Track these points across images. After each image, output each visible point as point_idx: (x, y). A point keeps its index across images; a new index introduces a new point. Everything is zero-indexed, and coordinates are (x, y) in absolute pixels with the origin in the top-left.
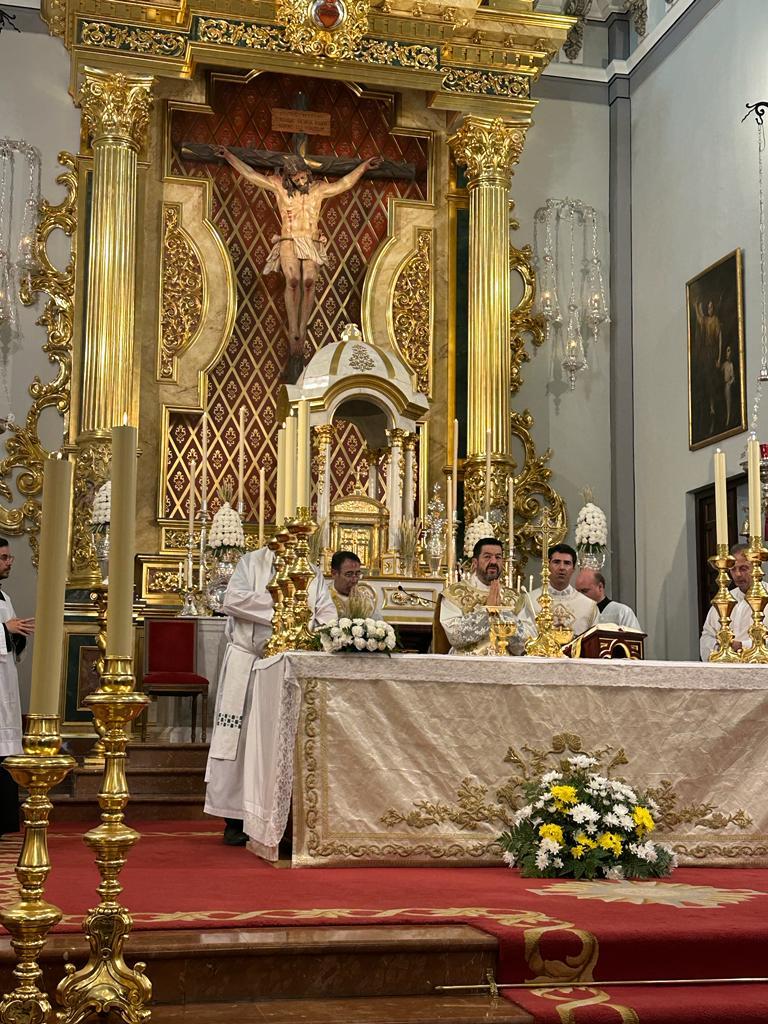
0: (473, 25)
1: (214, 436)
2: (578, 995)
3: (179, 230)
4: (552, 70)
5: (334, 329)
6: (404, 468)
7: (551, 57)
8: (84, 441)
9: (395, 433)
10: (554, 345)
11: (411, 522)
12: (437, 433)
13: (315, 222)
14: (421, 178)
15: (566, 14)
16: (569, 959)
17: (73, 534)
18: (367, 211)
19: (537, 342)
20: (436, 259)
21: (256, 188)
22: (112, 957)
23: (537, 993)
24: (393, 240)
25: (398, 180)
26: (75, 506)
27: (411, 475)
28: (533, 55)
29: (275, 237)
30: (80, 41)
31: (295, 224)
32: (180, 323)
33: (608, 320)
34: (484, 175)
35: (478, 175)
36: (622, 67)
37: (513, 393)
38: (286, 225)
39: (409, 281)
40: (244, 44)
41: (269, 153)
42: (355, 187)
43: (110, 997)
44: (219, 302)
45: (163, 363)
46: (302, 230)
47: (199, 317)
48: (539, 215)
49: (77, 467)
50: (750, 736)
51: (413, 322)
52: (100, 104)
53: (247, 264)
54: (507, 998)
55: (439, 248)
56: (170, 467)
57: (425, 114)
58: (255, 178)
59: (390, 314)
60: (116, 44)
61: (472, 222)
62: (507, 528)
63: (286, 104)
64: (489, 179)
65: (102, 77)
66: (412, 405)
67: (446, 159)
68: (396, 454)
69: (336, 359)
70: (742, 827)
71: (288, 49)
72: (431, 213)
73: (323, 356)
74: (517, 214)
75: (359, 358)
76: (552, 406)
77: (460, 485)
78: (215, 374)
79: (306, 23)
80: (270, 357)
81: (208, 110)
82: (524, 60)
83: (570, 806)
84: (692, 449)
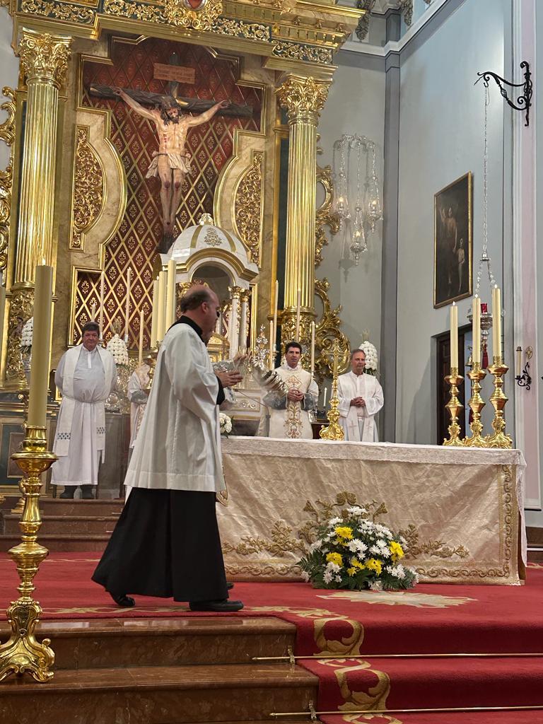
0: (294, 12)
1: (109, 289)
2: (349, 664)
3: (87, 144)
4: (348, 46)
5: (195, 218)
6: (241, 313)
7: (347, 37)
8: (17, 290)
9: (235, 289)
10: (345, 233)
11: (244, 351)
12: (264, 292)
13: (182, 143)
14: (257, 115)
15: (358, 8)
16: (343, 639)
17: (8, 354)
18: (219, 137)
19: (333, 232)
20: (266, 172)
21: (142, 118)
22: (27, 635)
23: (322, 662)
24: (237, 158)
25: (240, 116)
26: (9, 335)
27: (245, 319)
28: (335, 35)
29: (155, 153)
30: (20, 10)
31: (169, 144)
32: (86, 210)
33: (381, 219)
34: (300, 116)
35: (296, 116)
36: (395, 46)
37: (317, 266)
38: (163, 144)
39: (248, 186)
40: (134, 16)
41: (152, 94)
42: (211, 120)
43: (25, 663)
44: (114, 196)
45: (74, 237)
46: (173, 148)
47: (100, 206)
48: (337, 145)
49: (11, 308)
50: (469, 495)
51: (249, 215)
52: (33, 54)
53: (135, 170)
54: (301, 666)
55: (268, 165)
56: (77, 310)
57: (260, 72)
58: (142, 111)
59: (233, 209)
60: (46, 13)
61: (291, 148)
62: (310, 358)
63: (164, 61)
64: (303, 119)
65: (35, 36)
66: (247, 271)
67: (274, 104)
68: (236, 304)
69: (195, 237)
70: (462, 557)
71: (166, 22)
72: (263, 141)
73: (186, 235)
74: (322, 144)
75: (211, 237)
76: (342, 275)
77: (279, 328)
78: (111, 247)
79: (179, 5)
80: (149, 235)
81: (109, 62)
82: (328, 38)
83: (348, 540)
84: (436, 307)
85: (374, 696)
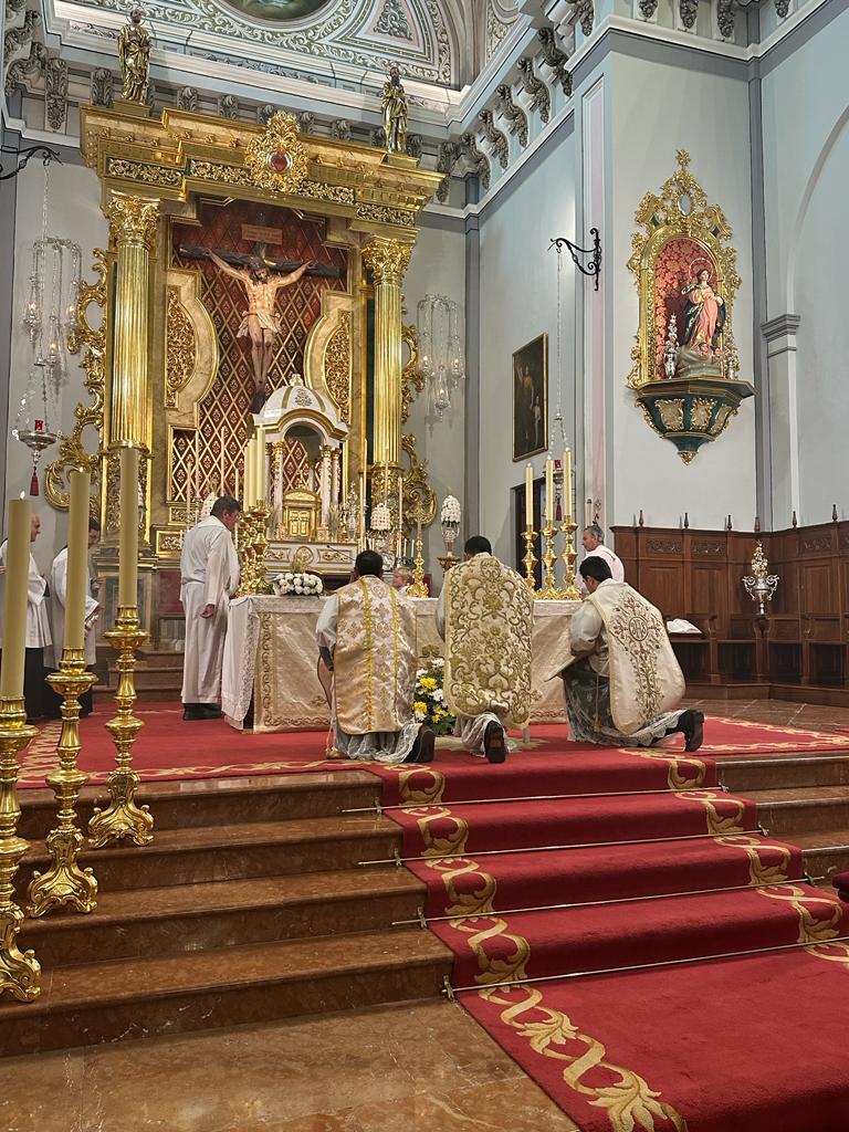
0: (377, 175)
1: (204, 446)
2: (432, 812)
3: (178, 305)
4: (429, 208)
5: (286, 377)
6: (332, 472)
7: (427, 200)
8: (114, 448)
9: (325, 448)
10: (430, 390)
11: (336, 507)
12: (354, 449)
14: (343, 276)
15: (438, 171)
16: (426, 789)
17: (107, 511)
18: (307, 297)
19: (418, 390)
20: (353, 332)
21: (231, 278)
22: (126, 803)
23: (406, 812)
24: (325, 318)
25: (327, 277)
26: (108, 492)
27: (336, 476)
28: (416, 198)
29: (245, 313)
30: (108, 172)
31: (258, 304)
32: (180, 369)
33: (464, 376)
34: (384, 277)
35: (380, 277)
36: (474, 209)
37: (403, 422)
38: (252, 304)
39: (336, 345)
40: (222, 179)
41: (241, 255)
42: (299, 280)
43: (125, 828)
44: (206, 355)
45: (168, 396)
46: (263, 308)
47: (193, 365)
48: (421, 305)
49: (109, 466)
50: (542, 643)
51: (339, 374)
52: (122, 216)
53: (226, 330)
54: (387, 816)
55: (355, 325)
56: (174, 467)
57: (344, 233)
58: (231, 271)
59: (323, 367)
60: (134, 175)
61: (377, 307)
62: (398, 509)
63: (251, 222)
64: (387, 280)
65: (123, 198)
66: (336, 430)
67: (359, 265)
68: (326, 462)
69: (286, 397)
70: (536, 700)
71: (253, 185)
72: (350, 301)
73: (278, 394)
74: (406, 304)
75: (301, 398)
76: (428, 431)
77: (369, 482)
78: (205, 404)
79: (265, 168)
80: (242, 394)
81: (198, 223)
82: (410, 201)
83: (432, 690)
84: (514, 461)
85: (454, 841)
